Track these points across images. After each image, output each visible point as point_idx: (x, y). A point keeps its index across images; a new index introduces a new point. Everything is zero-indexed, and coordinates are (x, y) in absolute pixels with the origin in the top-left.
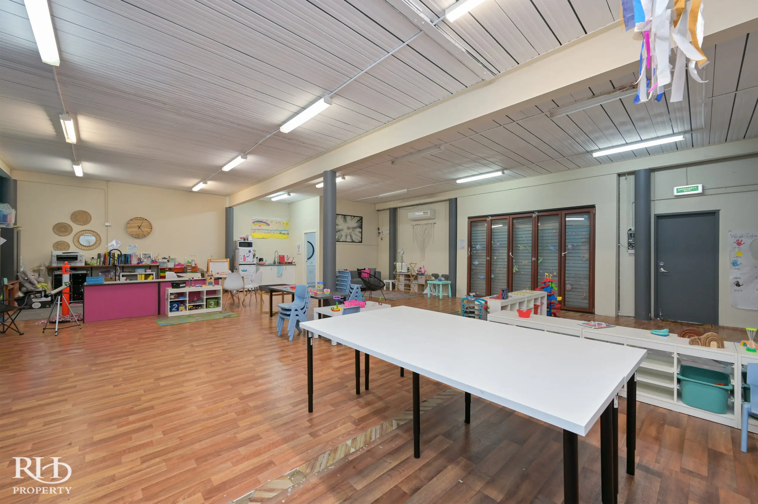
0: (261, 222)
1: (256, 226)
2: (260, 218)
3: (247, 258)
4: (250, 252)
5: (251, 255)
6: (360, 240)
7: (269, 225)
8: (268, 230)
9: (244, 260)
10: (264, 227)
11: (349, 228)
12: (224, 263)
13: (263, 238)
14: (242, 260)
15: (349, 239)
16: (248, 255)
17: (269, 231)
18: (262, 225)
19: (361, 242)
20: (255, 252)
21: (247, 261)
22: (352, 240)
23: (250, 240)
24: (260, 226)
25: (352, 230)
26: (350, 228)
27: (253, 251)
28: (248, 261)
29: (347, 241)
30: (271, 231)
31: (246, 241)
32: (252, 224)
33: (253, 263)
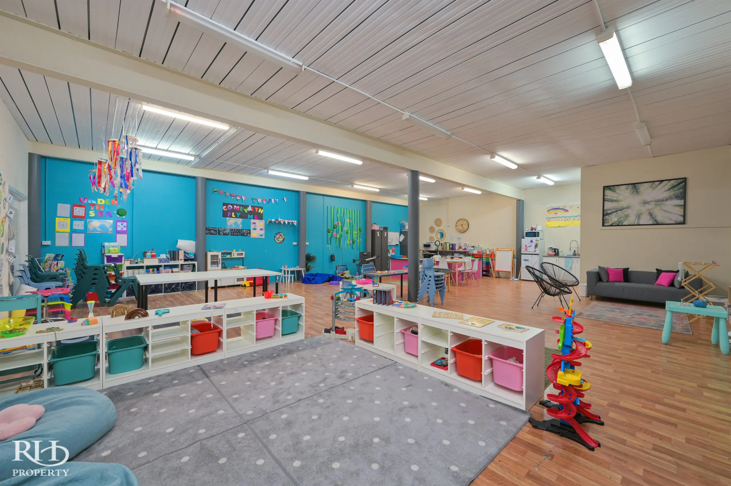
0: (557, 209)
1: (552, 214)
2: (555, 205)
3: (528, 248)
4: (532, 241)
5: (533, 245)
6: (681, 219)
7: (568, 211)
8: (565, 217)
9: (526, 250)
10: (560, 213)
11: (645, 203)
12: (509, 252)
13: (560, 227)
14: (524, 250)
15: (645, 219)
16: (530, 245)
17: (566, 219)
18: (558, 212)
19: (684, 223)
20: (538, 242)
21: (528, 250)
22: (656, 221)
23: (539, 229)
24: (556, 214)
25: (655, 204)
26: (650, 202)
27: (535, 241)
28: (530, 250)
29: (641, 223)
30: (570, 217)
31: (534, 231)
32: (547, 213)
33: (535, 253)
